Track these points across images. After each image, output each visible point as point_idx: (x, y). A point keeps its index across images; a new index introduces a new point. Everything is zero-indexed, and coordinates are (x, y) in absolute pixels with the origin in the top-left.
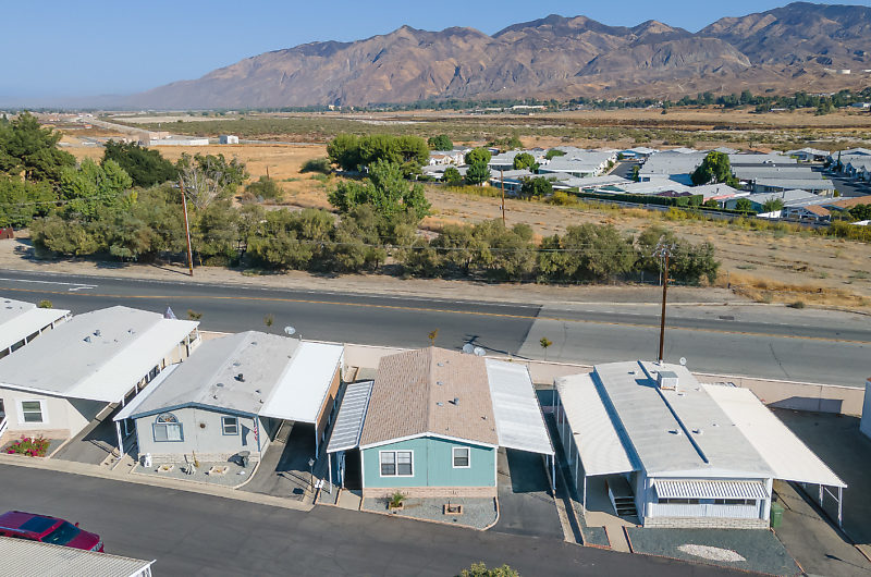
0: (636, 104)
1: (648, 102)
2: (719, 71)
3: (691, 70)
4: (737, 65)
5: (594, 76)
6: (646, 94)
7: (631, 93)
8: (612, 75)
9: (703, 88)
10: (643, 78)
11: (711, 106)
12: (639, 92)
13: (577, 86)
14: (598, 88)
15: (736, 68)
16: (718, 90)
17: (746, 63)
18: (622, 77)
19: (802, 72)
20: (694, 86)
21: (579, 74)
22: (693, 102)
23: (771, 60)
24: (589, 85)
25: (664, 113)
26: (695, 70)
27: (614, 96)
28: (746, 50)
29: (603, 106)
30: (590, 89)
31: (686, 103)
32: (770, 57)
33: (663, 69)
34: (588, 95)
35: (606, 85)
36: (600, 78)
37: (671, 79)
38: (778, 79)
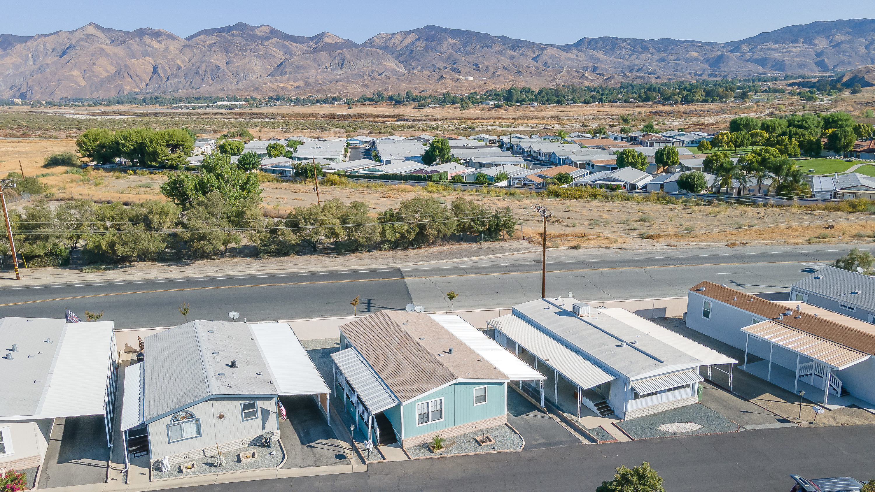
0: (325, 101)
1: (334, 100)
2: (383, 75)
3: (362, 73)
4: (395, 71)
5: (285, 78)
6: (330, 92)
7: (318, 91)
8: (299, 76)
9: (375, 88)
10: (326, 79)
11: (384, 103)
12: (325, 90)
13: (271, 85)
14: (290, 87)
15: (395, 73)
16: (387, 90)
17: (402, 70)
18: (308, 78)
19: (442, 77)
20: (367, 87)
21: (271, 75)
22: (370, 100)
23: (419, 68)
24: (282, 85)
25: (350, 108)
26: (364, 74)
27: (305, 94)
28: (399, 59)
29: (297, 102)
30: (283, 88)
31: (365, 100)
32: (418, 66)
33: (340, 72)
34: (282, 93)
35: (296, 84)
36: (289, 79)
37: (347, 80)
38: (427, 83)
